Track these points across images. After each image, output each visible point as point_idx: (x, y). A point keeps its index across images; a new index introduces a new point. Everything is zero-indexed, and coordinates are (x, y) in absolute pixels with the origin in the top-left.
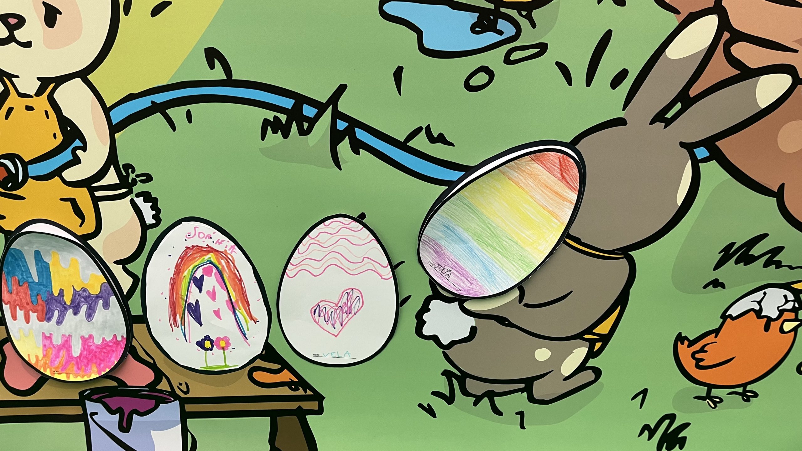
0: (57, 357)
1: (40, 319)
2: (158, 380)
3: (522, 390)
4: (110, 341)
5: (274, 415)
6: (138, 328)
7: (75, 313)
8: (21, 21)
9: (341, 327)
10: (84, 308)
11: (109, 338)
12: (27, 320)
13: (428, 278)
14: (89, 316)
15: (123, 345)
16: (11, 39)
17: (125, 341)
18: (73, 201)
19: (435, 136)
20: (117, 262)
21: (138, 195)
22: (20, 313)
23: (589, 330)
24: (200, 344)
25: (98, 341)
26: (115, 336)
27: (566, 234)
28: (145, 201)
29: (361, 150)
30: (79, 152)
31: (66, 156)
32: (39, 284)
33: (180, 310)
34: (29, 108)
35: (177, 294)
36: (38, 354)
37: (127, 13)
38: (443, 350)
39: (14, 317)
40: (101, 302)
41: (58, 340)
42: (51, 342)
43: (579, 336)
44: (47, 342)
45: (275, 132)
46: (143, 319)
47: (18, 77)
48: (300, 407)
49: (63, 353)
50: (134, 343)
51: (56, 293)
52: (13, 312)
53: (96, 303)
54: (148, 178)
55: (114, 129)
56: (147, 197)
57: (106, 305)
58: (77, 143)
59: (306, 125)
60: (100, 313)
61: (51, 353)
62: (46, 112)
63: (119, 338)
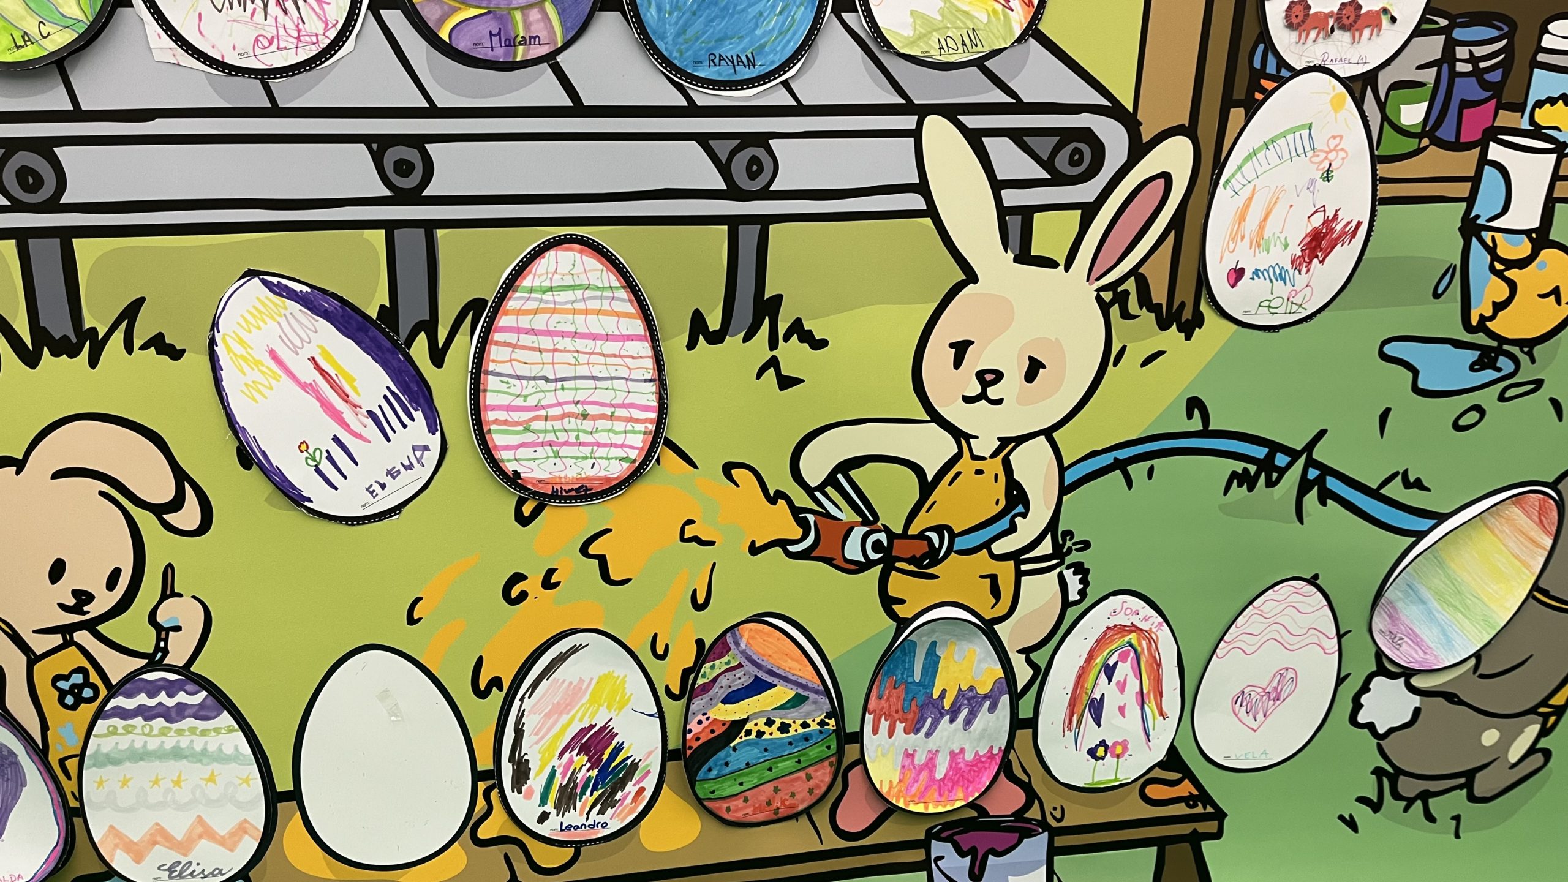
0: (916, 781)
1: (907, 732)
2: (1028, 806)
3: (1460, 787)
4: (983, 756)
5: (1161, 843)
6: (1024, 735)
7: (952, 721)
8: (999, 376)
9: (1264, 719)
10: (964, 713)
11: (983, 751)
12: (891, 734)
13: (1374, 650)
14: (968, 723)
15: (998, 760)
16: (983, 396)
17: (1001, 755)
18: (993, 578)
19: (1412, 480)
20: (1020, 651)
21: (1068, 567)
22: (884, 725)
23: (1544, 703)
24: (1092, 752)
25: (969, 756)
26: (991, 748)
27: (1536, 587)
28: (1075, 573)
29: (1329, 501)
30: (1018, 520)
31: (1004, 524)
32: (919, 684)
33: (1079, 709)
34: (979, 472)
35: (1082, 686)
36: (893, 780)
37: (1115, 365)
38: (1377, 741)
39: (875, 731)
40: (988, 703)
41: (921, 759)
42: (913, 761)
43: (1533, 711)
44: (907, 762)
45: (1240, 485)
46: (1032, 724)
47: (977, 437)
48: (1195, 830)
49: (924, 775)
50: (1012, 756)
51: (936, 695)
52: (876, 723)
53: (981, 705)
54: (1086, 545)
55: (1064, 490)
56: (1080, 569)
57: (992, 708)
58: (1020, 509)
59: (1275, 475)
60: (983, 718)
61: (910, 775)
62: (996, 476)
63: (995, 751)
